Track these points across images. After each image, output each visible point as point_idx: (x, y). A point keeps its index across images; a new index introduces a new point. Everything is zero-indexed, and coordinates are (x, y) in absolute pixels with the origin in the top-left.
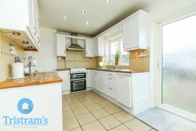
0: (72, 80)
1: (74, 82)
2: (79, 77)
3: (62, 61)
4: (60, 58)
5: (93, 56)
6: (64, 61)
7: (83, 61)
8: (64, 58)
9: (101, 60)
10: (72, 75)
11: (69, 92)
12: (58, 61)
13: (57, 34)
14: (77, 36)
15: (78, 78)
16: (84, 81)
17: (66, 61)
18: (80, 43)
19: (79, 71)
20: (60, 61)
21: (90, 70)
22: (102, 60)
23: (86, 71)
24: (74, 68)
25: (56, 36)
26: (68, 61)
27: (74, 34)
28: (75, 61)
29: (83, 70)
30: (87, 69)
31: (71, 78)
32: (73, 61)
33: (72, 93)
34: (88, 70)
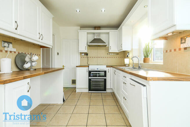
0: (90, 78)
1: (92, 80)
2: (98, 75)
3: (85, 57)
4: (83, 54)
5: (118, 52)
6: (87, 57)
7: (107, 57)
8: (86, 54)
9: (127, 56)
10: (90, 72)
11: (87, 91)
12: (81, 57)
13: (79, 31)
14: (100, 29)
15: (96, 76)
16: (103, 80)
17: (89, 57)
18: (103, 37)
19: (97, 69)
20: (83, 57)
21: (111, 68)
22: (129, 56)
23: (107, 69)
24: (97, 65)
25: (78, 32)
26: (91, 57)
27: (96, 29)
28: (98, 57)
29: (103, 68)
30: (107, 66)
31: (90, 76)
32: (96, 57)
33: (90, 92)
34: (109, 68)
